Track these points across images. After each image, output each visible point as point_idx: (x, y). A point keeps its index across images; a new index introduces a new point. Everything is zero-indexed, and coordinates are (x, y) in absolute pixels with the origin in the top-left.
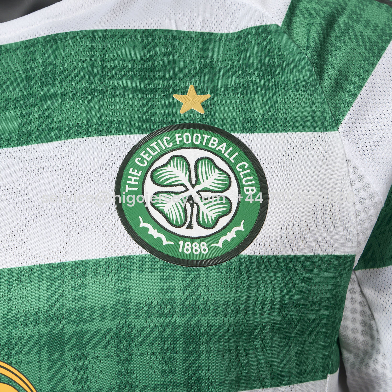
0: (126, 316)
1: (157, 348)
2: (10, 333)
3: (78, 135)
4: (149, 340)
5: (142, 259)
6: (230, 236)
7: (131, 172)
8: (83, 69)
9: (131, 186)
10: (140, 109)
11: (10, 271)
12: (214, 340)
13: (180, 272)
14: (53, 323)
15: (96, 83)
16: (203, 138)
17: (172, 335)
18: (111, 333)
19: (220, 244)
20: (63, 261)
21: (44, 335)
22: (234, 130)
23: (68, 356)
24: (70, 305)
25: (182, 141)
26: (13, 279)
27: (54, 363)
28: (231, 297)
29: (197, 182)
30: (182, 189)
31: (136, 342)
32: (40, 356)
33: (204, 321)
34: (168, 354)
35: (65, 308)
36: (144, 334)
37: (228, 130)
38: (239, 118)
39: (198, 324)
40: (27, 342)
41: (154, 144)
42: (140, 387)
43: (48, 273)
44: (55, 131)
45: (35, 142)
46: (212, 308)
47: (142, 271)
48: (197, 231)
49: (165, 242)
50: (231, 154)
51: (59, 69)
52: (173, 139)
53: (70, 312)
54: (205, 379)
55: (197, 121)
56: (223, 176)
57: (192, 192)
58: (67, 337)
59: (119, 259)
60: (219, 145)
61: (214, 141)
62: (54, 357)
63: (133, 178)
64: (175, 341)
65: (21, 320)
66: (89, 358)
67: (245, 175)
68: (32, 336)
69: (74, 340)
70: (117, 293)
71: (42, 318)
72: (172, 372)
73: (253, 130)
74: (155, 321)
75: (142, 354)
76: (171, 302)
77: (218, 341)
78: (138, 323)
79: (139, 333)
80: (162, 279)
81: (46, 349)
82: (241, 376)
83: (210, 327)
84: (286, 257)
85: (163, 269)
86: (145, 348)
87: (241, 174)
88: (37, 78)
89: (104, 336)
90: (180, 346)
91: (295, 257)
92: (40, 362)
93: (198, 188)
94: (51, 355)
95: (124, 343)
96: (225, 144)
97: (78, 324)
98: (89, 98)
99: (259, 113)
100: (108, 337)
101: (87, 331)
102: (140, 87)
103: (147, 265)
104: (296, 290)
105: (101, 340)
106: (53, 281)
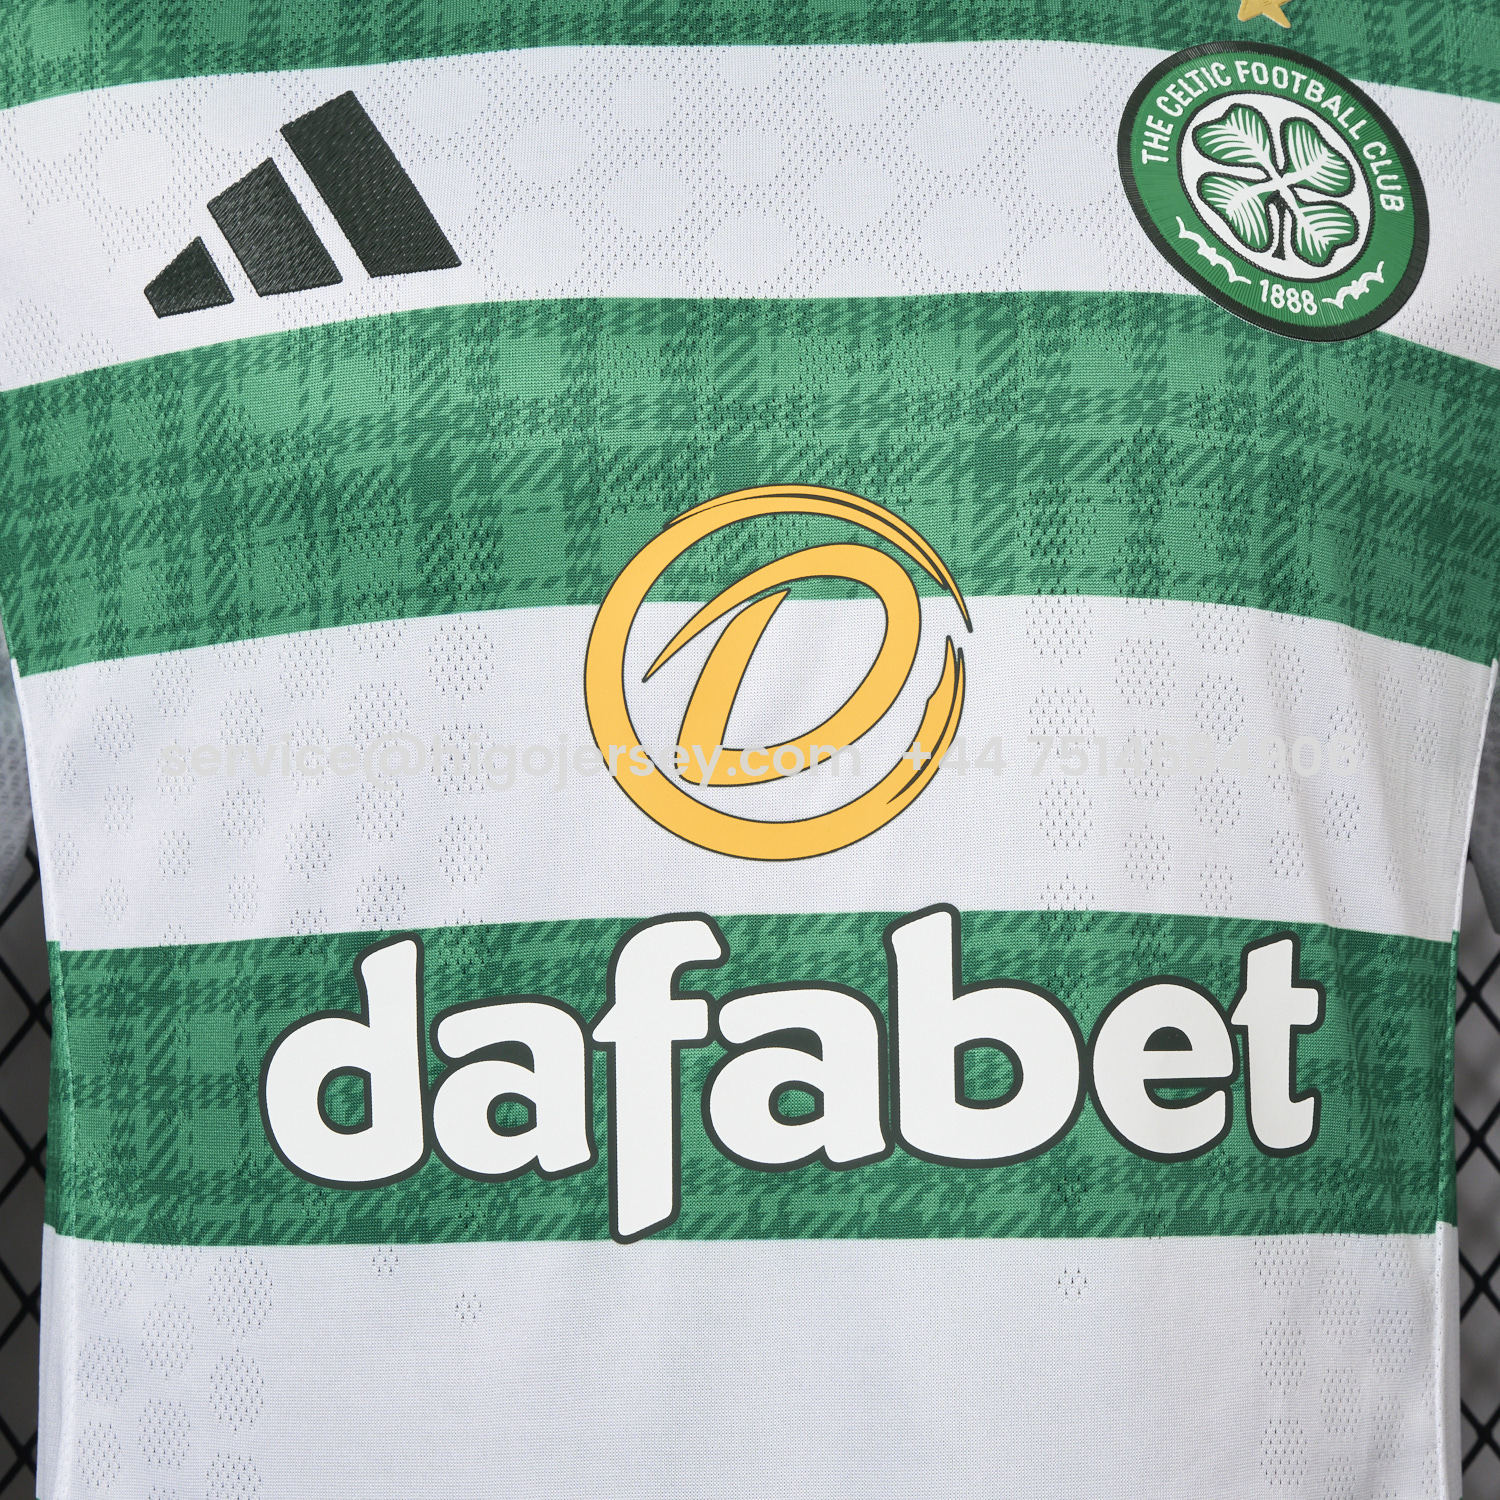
0: (1155, 416)
1: (1214, 494)
2: (883, 437)
3: (1018, 32)
4: (1199, 477)
5: (1188, 303)
6: (1358, 288)
7: (1149, 122)
9: (1151, 151)
11: (883, 304)
12: (1325, 498)
13: (1265, 343)
14: (990, 419)
16: (1292, 80)
17: (1245, 470)
18: (1123, 451)
19: (1339, 302)
20: (1014, 289)
21: (966, 444)
22: (1355, 72)
23: (1021, 492)
24: (1032, 382)
25: (1249, 77)
26: (892, 321)
27: (988, 505)
28: (1358, 421)
29: (1288, 167)
30: (1259, 175)
31: (1172, 476)
32: (956, 489)
33: (1308, 455)
34: (1235, 513)
35: (1023, 388)
36: (1190, 461)
37: (1342, 70)
38: (1365, 49)
39: (1297, 458)
40: (926, 458)
41: (1192, 74)
42: (1175, 574)
43: (978, 311)
44: (961, 21)
45: (913, 39)
46: (1324, 430)
47: (1188, 328)
48: (1293, 267)
49: (1233, 277)
50: (1352, 120)
52: (1231, 71)
53: (1033, 396)
54: (1302, 580)
55: (1277, 41)
56: (1338, 165)
57: (1280, 184)
58: (1021, 452)
59: (1140, 298)
60: (1326, 97)
61: (1316, 89)
62: (990, 494)
63: (1157, 137)
64: (1251, 487)
65: (913, 409)
66: (1071, 499)
67: (1383, 170)
68: (939, 446)
70: (1136, 366)
71: (966, 405)
72: (1240, 552)
73: (1391, 77)
74: (1214, 436)
75: (1183, 504)
76: (1248, 400)
77: (1331, 504)
78: (1182, 436)
79: (1182, 456)
80: (1229, 349)
81: (971, 475)
82: (1360, 598)
83: (1318, 469)
84: (1456, 359)
85: (1230, 330)
86: (1188, 492)
87: (1374, 166)
89: (1106, 456)
90: (1259, 501)
91: (1470, 365)
92: (955, 501)
93: (1291, 178)
94: (984, 488)
95: (1148, 476)
96: (1337, 99)
97: (1050, 424)
99: (1403, 46)
100: (1115, 459)
101: (1069, 442)
103: (1199, 318)
104: (1465, 441)
105: (1098, 463)
106: (992, 329)
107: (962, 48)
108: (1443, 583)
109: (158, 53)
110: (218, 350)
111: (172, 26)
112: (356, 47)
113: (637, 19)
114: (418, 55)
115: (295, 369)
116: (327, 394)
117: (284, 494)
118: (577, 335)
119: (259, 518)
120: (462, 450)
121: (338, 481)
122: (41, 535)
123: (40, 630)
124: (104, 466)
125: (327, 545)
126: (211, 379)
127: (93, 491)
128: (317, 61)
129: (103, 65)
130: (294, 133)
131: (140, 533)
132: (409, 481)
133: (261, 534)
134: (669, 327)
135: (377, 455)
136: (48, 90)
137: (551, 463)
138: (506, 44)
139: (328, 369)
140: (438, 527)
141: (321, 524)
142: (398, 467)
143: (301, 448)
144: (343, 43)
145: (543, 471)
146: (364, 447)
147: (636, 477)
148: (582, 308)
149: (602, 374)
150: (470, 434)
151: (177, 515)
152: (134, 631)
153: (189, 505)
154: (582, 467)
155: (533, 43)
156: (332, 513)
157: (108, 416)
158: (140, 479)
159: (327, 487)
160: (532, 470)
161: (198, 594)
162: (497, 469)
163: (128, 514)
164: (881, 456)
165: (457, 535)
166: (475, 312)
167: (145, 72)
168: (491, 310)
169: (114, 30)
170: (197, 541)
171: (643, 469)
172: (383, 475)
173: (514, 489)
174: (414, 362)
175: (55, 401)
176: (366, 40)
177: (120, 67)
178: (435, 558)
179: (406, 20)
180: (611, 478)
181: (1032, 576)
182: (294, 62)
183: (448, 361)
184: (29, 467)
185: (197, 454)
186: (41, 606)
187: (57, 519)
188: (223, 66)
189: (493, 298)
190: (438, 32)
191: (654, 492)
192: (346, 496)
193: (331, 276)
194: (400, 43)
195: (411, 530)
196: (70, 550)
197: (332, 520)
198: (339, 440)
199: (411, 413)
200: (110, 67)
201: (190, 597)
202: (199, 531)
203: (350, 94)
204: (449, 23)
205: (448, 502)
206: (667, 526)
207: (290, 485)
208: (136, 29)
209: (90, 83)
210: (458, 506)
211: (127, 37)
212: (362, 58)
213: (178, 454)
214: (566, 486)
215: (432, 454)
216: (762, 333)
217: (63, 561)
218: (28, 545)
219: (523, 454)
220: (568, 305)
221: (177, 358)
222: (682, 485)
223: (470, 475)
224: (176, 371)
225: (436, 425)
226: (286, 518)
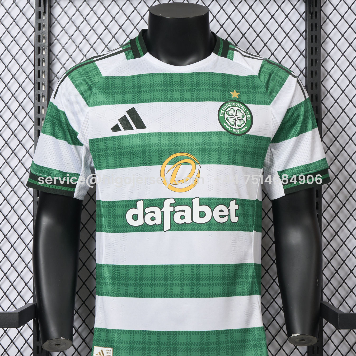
0: (220, 145)
1: (227, 153)
2: (192, 147)
3: (207, 101)
4: (226, 151)
5: (225, 132)
6: (244, 129)
7: (221, 111)
8: (207, 83)
9: (221, 115)
10: (222, 95)
11: (192, 133)
12: (239, 153)
13: (233, 136)
14: (203, 146)
15: (211, 87)
16: (238, 104)
17: (230, 151)
18: (217, 149)
19: (242, 131)
20: (206, 131)
21: (201, 148)
22: (245, 103)
23: (206, 153)
24: (207, 142)
25: (233, 105)
26: (193, 135)
27: (203, 155)
28: (244, 144)
29: (237, 115)
30: (233, 117)
31: (222, 151)
33: (238, 148)
34: (229, 155)
35: (206, 142)
36: (224, 150)
37: (244, 103)
38: (247, 100)
39: (236, 149)
40: (196, 150)
41: (226, 105)
42: (223, 162)
43: (202, 134)
44: (201, 99)
45: (196, 101)
46: (239, 145)
47: (224, 135)
48: (237, 127)
49: (230, 129)
50: (245, 109)
51: (201, 82)
52: (231, 104)
53: (208, 143)
54: (237, 162)
55: (237, 100)
56: (243, 115)
57: (236, 118)
58: (206, 149)
59: (219, 132)
60: (242, 106)
61: (241, 105)
63: (222, 113)
64: (231, 152)
65: (195, 144)
66: (211, 154)
67: (248, 115)
68: (198, 149)
69: (208, 150)
70: (219, 140)
71: (200, 144)
72: (230, 159)
73: (250, 103)
74: (227, 147)
75: (224, 154)
76: (231, 143)
77: (240, 154)
78: (223, 147)
79: (223, 149)
80: (229, 137)
81: (201, 152)
82: (244, 163)
83: (239, 150)
84: (256, 136)
85: (229, 135)
86: (224, 153)
87: (247, 114)
88: (195, 84)
89: (215, 149)
90: (232, 154)
91: (258, 136)
92: (199, 154)
93: (237, 117)
95: (220, 151)
96: (243, 106)
97: (209, 146)
98: (209, 91)
99: (251, 99)
100: (216, 150)
101: (211, 148)
102: (222, 89)
103: (226, 134)
104: (257, 145)
105: (214, 150)
106: (203, 136)
107: (201, 102)
108: (255, 160)
109: (112, 101)
110: (120, 136)
111: (113, 98)
112: (134, 101)
113: (165, 99)
114: (141, 103)
115: (129, 139)
116: (132, 142)
117: (128, 153)
118: (159, 136)
119: (125, 155)
120: (147, 149)
121: (134, 152)
122: (99, 155)
123: (99, 165)
124: (107, 148)
125: (133, 158)
126: (119, 139)
127: (105, 150)
128: (130, 103)
129: (105, 102)
130: (128, 112)
131: (111, 155)
132: (142, 152)
133: (125, 157)
134: (169, 136)
135: (138, 149)
136: (99, 105)
137: (157, 150)
138: (151, 102)
139: (132, 139)
140: (145, 157)
141: (132, 156)
142: (140, 150)
143: (130, 148)
144: (133, 101)
145: (156, 151)
146: (137, 148)
147: (166, 152)
148: (160, 133)
149: (162, 140)
150: (148, 147)
151: (115, 154)
152: (110, 166)
153: (117, 153)
154: (160, 151)
155: (154, 102)
156: (133, 155)
157: (107, 142)
158: (111, 150)
159: (132, 152)
160: (155, 151)
161: (118, 163)
162: (151, 151)
163: (109, 153)
164: (191, 150)
165: (147, 158)
166: (148, 134)
168: (150, 133)
169: (107, 98)
170: (118, 157)
171: (166, 151)
172: (139, 151)
173: (153, 153)
174: (142, 139)
175: (100, 140)
176: (135, 100)
177: (107, 103)
178: (144, 160)
179: (139, 98)
180: (163, 152)
181: (207, 162)
182: (127, 103)
183: (145, 139)
184: (97, 147)
185: (118, 147)
186: (99, 163)
187: (101, 153)
188: (119, 103)
189: (150, 132)
190: (143, 100)
191: (168, 153)
192: (135, 153)
193: (132, 129)
194: (139, 101)
195: (142, 157)
196: (102, 157)
197: (133, 156)
198: (134, 147)
199: (142, 145)
201: (117, 163)
202: (118, 156)
203: (134, 108)
204: (144, 99)
205: (146, 154)
206: (169, 157)
207: (128, 152)
208: (109, 98)
209: (104, 104)
210: (147, 155)
211: (108, 99)
212: (135, 103)
213: (115, 147)
214: (158, 153)
215: (144, 149)
216: (179, 136)
217: (102, 158)
218: (97, 156)
219: (154, 149)
220: (158, 133)
221: (115, 137)
222: (170, 153)
223: (148, 151)
224: (115, 138)
225: (144, 146)
226: (128, 155)
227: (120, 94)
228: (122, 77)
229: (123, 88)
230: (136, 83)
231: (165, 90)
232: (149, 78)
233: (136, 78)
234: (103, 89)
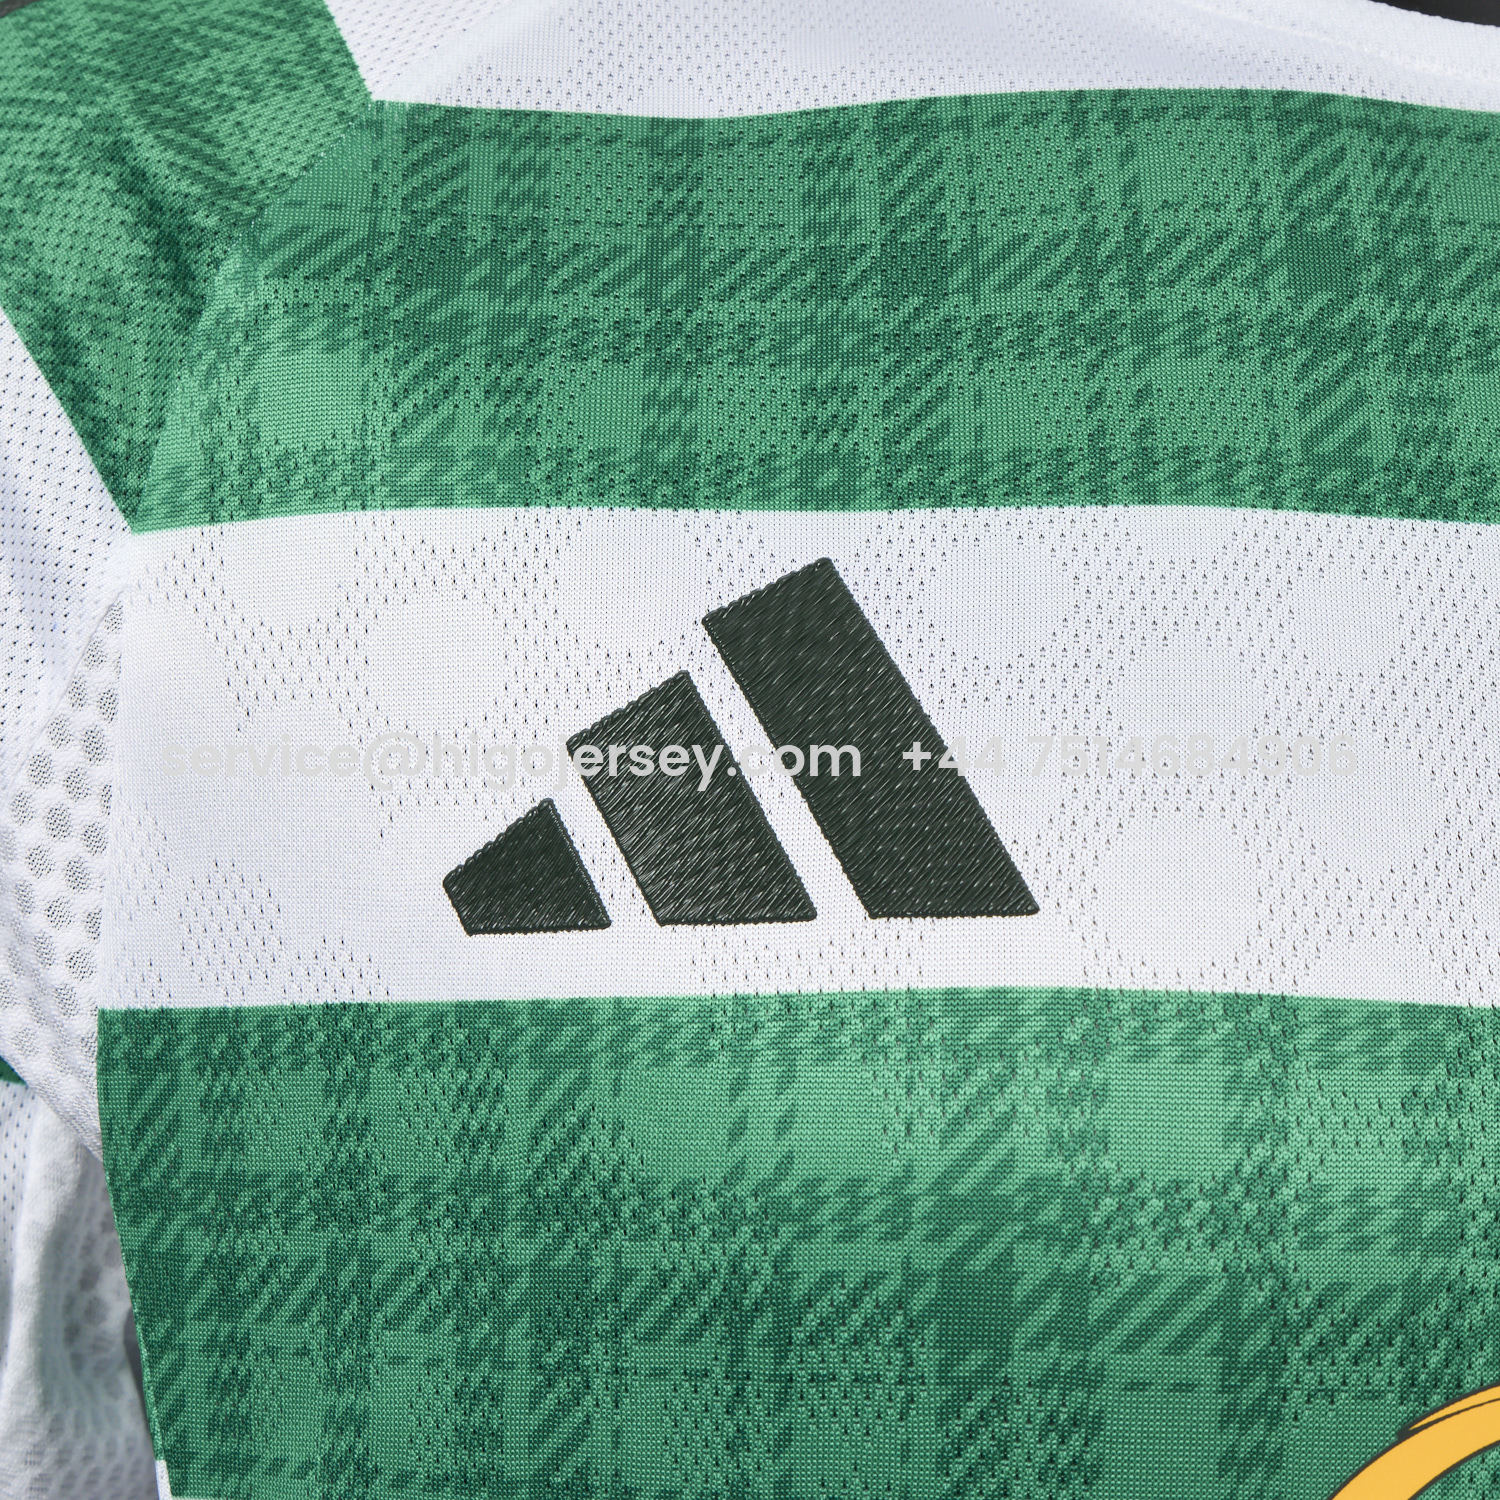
109: (483, 457)
110: (577, 1011)
111: (507, 411)
112: (830, 477)
113: (1325, 464)
114: (943, 501)
115: (722, 1068)
116: (784, 1125)
117: (690, 1295)
118: (1251, 1066)
119: (645, 1322)
120: (1035, 1264)
121: (799, 1290)
122: (228, 1267)
123: (212, 1425)
124: (354, 1172)
125: (771, 1390)
126: (560, 1062)
127: (325, 1212)
128: (765, 496)
129: (384, 468)
130: (727, 628)
131: (410, 1304)
132: (933, 1309)
133: (639, 1356)
134: (1415, 1061)
135: (873, 1254)
136: (284, 502)
137: (1200, 1304)
138: (1101, 495)
139: (786, 1081)
140: (984, 1397)
141: (758, 1359)
142: (913, 1279)
143: (728, 1220)
144: (811, 465)
145: (1184, 1317)
146: (850, 1235)
147: (1355, 1340)
148: (1260, 1013)
149: (1297, 1136)
150: (1051, 1234)
151: (482, 1287)
152: (389, 1475)
153: (506, 1277)
154: (1258, 1316)
155: (1149, 495)
156: (780, 1340)
157: (363, 1090)
158: (417, 1211)
159: (775, 1297)
160: (1164, 1315)
161: (516, 1435)
162: (1099, 1306)
163: (389, 1267)
165: (1017, 1415)
166: (1062, 1004)
167: (460, 490)
168: (1094, 1004)
169: (407, 407)
170: (518, 1340)
171: (1367, 1328)
172: (885, 1291)
173: (1130, 1345)
174: (953, 1085)
175: (268, 1041)
176: (850, 464)
177: (416, 474)
178: (972, 1453)
179: (918, 434)
180: (1309, 1339)
182: (724, 495)
183: (1014, 1090)
184: (209, 1146)
185: (528, 1190)
186: (219, 1387)
187: (261, 1244)
188: (599, 491)
189: (1097, 981)
190: (978, 460)
191: (1386, 1369)
192: (811, 1320)
193: (795, 905)
194: (911, 475)
195: (931, 1396)
196: (276, 1302)
197: (781, 1358)
198: (805, 1214)
199: (941, 1184)
200: (397, 473)
201: (497, 1437)
202: (523, 1324)
203: (825, 564)
204: (998, 445)
205: (1004, 1355)
206: (1405, 1433)
207: (704, 1283)
208: (445, 410)
209: (360, 498)
210: (1023, 1366)
211: (428, 425)
212: (842, 497)
213: (492, 1181)
214: (1226, 1350)
215: (978, 1264)
217: (265, 1317)
218: (199, 1277)
219: (1147, 1283)
220: (1236, 1005)
221: (499, 1012)
222: (1434, 1359)
223: (1051, 1308)
224: (496, 1035)
225: (990, 1210)
226: (692, 1336)
227: (619, 356)
228: (655, 123)
229: (659, 279)
230: (867, 208)
231: (1318, 339)
232: (1070, 155)
233: (861, 146)
234: (365, 278)
